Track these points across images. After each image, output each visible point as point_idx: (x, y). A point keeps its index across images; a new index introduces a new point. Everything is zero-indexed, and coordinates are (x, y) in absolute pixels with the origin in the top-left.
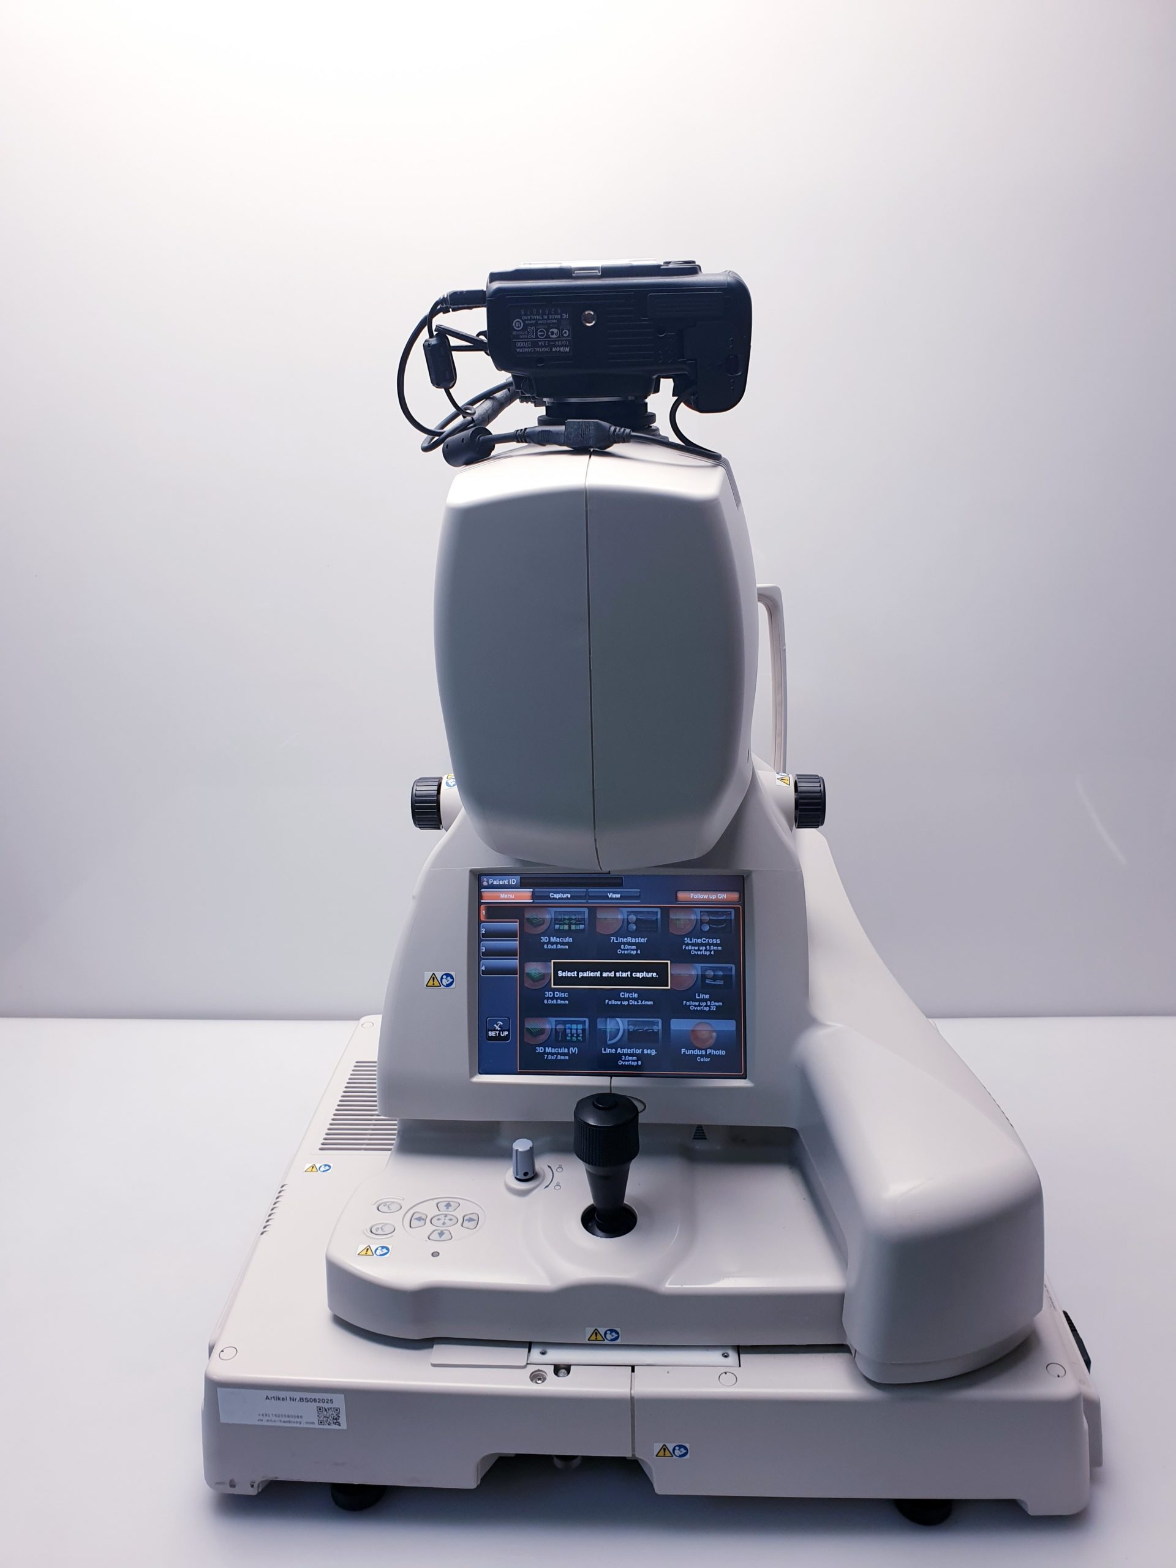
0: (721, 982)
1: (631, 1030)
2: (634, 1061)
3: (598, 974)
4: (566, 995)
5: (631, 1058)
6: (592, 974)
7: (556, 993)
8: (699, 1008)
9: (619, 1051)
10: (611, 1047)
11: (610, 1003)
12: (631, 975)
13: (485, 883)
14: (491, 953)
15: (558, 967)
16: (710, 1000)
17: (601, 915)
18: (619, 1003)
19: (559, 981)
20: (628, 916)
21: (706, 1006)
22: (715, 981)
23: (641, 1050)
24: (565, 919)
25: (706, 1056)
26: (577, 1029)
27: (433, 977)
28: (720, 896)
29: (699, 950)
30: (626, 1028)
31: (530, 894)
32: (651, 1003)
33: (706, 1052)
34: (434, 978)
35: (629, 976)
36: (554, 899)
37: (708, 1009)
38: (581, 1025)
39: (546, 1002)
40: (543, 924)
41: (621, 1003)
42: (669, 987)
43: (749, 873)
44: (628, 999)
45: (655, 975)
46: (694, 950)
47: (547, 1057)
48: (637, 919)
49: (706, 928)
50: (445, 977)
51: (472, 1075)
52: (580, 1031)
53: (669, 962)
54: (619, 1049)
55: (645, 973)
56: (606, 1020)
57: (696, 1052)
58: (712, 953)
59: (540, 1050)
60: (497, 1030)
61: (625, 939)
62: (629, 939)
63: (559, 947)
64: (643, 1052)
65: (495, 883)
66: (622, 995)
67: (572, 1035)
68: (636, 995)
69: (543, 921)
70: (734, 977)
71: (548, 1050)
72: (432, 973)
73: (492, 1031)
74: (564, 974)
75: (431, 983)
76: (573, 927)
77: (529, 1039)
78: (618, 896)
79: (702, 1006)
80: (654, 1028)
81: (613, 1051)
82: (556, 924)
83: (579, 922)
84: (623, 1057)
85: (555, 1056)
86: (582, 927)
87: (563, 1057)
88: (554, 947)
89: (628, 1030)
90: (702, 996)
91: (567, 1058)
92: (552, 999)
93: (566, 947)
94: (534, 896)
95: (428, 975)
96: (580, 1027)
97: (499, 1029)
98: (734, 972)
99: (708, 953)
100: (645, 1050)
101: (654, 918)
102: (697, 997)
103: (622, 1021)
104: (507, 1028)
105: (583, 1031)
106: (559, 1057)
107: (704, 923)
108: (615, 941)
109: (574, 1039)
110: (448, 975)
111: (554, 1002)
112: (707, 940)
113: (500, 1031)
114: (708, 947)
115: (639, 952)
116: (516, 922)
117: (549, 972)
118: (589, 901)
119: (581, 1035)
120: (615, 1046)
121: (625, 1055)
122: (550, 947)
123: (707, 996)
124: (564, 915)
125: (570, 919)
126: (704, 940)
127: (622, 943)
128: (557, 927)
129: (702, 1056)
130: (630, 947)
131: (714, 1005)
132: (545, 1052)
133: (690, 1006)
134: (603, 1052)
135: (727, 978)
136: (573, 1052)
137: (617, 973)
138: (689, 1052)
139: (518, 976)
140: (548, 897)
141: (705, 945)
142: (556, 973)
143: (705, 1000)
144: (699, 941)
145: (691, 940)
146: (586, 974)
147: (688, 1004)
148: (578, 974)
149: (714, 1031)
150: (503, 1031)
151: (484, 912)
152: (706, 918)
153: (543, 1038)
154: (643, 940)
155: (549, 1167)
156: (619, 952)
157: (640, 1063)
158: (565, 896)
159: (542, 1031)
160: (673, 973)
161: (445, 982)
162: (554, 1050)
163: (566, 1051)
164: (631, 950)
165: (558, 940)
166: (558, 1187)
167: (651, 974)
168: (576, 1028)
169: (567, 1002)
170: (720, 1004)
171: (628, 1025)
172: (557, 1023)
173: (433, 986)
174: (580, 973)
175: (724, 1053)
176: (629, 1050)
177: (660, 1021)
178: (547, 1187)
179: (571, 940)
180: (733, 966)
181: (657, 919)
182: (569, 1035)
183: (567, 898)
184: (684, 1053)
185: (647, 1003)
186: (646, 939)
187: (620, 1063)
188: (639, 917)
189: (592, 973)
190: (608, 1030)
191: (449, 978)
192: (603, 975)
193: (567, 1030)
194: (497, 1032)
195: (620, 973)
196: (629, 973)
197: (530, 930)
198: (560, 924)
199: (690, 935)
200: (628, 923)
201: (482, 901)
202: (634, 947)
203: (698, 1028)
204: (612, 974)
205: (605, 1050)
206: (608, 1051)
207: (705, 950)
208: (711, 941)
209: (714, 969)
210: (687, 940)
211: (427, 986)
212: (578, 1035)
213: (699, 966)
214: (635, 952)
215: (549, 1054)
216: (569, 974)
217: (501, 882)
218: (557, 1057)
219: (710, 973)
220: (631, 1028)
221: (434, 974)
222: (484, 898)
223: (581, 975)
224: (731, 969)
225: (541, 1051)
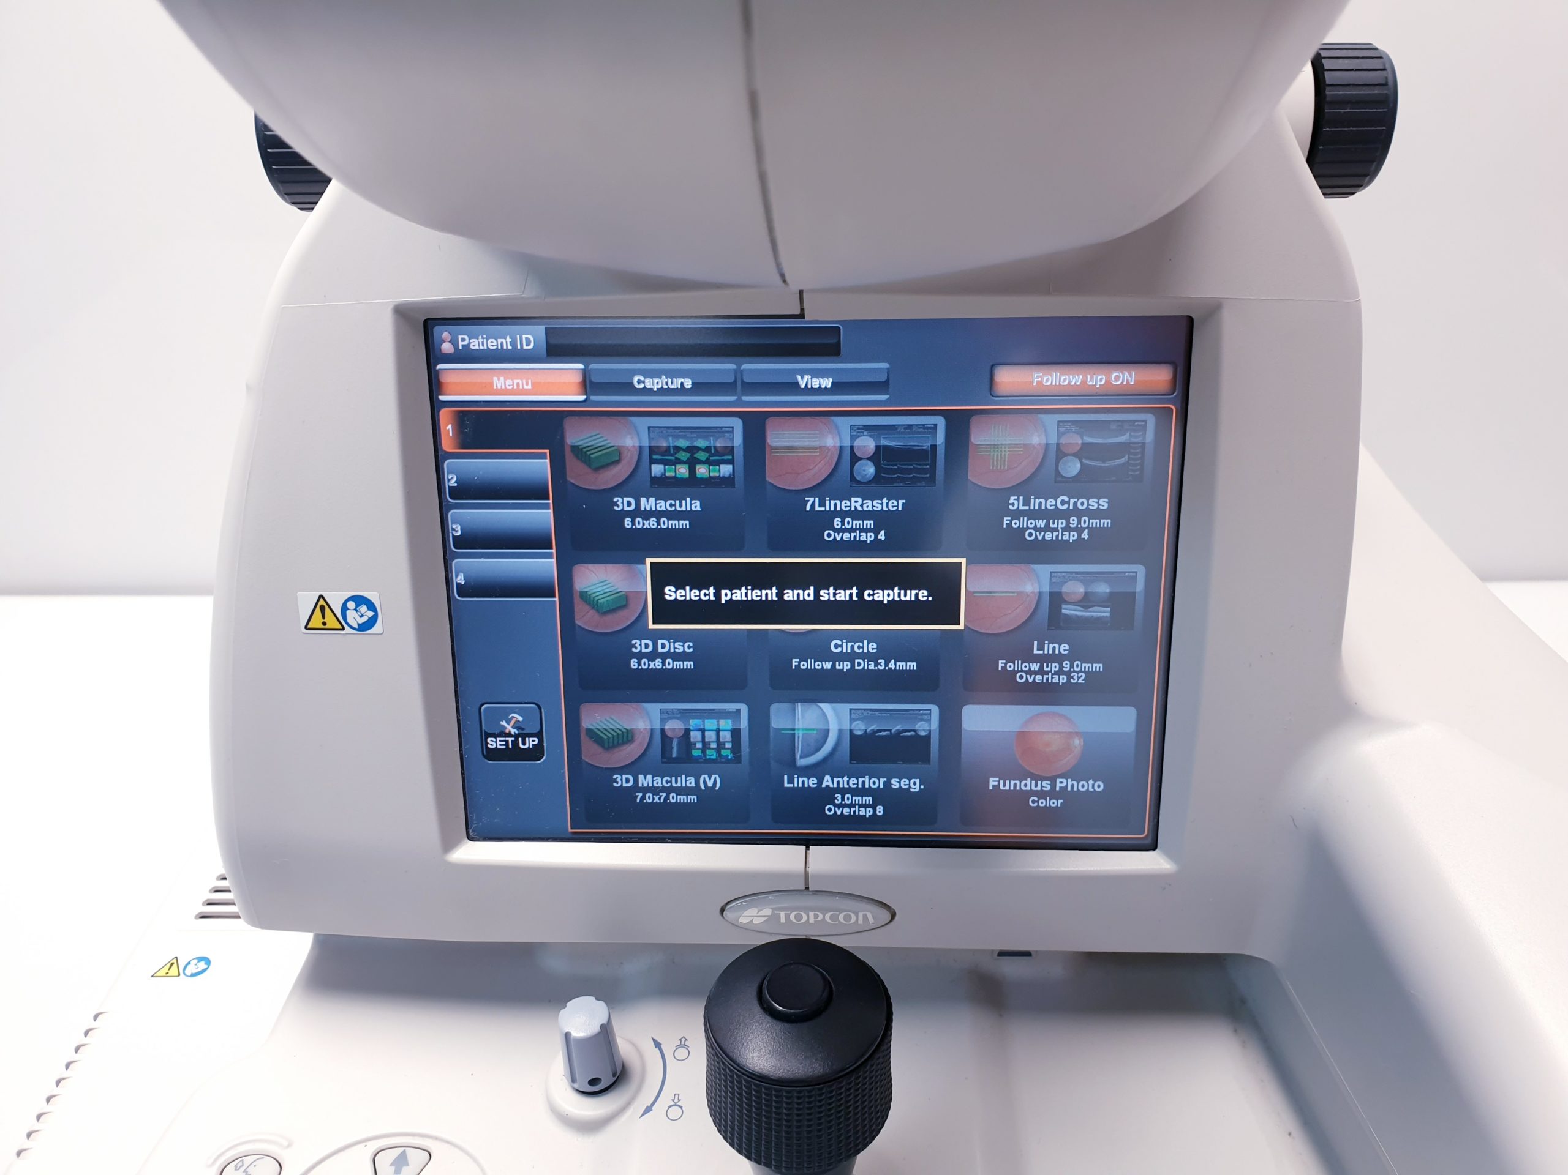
0: (1105, 613)
1: (859, 733)
2: (866, 806)
3: (772, 594)
4: (687, 647)
5: (857, 799)
6: (756, 595)
7: (660, 642)
8: (1038, 679)
9: (827, 781)
10: (807, 771)
11: (804, 665)
12: (860, 595)
13: (447, 347)
14: (473, 541)
15: (662, 576)
16: (1071, 657)
17: (778, 437)
18: (828, 665)
19: (666, 611)
20: (853, 438)
21: (1060, 672)
22: (1086, 607)
23: (882, 780)
24: (677, 449)
25: (1053, 794)
26: (718, 731)
27: (322, 606)
28: (1117, 378)
29: (1047, 528)
30: (846, 726)
31: (578, 378)
32: (913, 665)
33: (1053, 785)
34: (322, 608)
35: (855, 598)
36: (646, 391)
37: (1063, 679)
38: (730, 721)
39: (634, 664)
40: (617, 462)
41: (834, 665)
42: (961, 627)
43: (1214, 309)
44: (851, 657)
45: (923, 595)
46: (1035, 528)
47: (643, 798)
48: (878, 447)
49: (1072, 468)
50: (351, 605)
51: (449, 845)
52: (726, 736)
53: (963, 561)
54: (827, 777)
55: (896, 590)
56: (794, 709)
57: (1028, 785)
58: (1085, 535)
59: (622, 781)
60: (509, 735)
61: (845, 503)
62: (856, 503)
63: (665, 524)
64: (888, 784)
65: (475, 345)
66: (836, 646)
67: (706, 745)
68: (872, 647)
69: (614, 457)
70: (1140, 600)
71: (645, 781)
72: (318, 594)
73: (495, 736)
74: (680, 595)
75: (317, 622)
76: (702, 471)
77: (592, 754)
78: (827, 383)
79: (1047, 673)
80: (917, 728)
81: (812, 782)
82: (653, 462)
83: (717, 456)
84: (839, 796)
85: (664, 795)
86: (726, 470)
87: (682, 798)
88: (652, 523)
89: (851, 731)
90: (1049, 648)
91: (693, 798)
92: (653, 656)
93: (685, 524)
94: (588, 384)
95: (306, 602)
96: (726, 724)
97: (513, 731)
98: (1140, 586)
99: (1074, 536)
100: (893, 781)
101: (927, 445)
102: (1036, 651)
103: (834, 710)
104: (536, 730)
105: (732, 736)
106: (673, 798)
107: (1066, 455)
108: (817, 508)
109: (712, 754)
110: (360, 600)
111: (657, 664)
112: (1072, 501)
113: (516, 736)
114: (1074, 521)
115: (882, 536)
116: (543, 456)
117: (644, 590)
118: (745, 398)
119: (729, 745)
120: (816, 770)
121: (843, 791)
122: (639, 523)
123: (1064, 648)
124: (678, 437)
125: (692, 449)
126: (1063, 503)
127: (836, 513)
128: (657, 469)
129: (1042, 795)
130: (858, 523)
131: (1080, 671)
132: (636, 787)
133: (1015, 672)
134: (786, 785)
135: (1121, 601)
136: (710, 784)
137: (822, 592)
138: (1009, 785)
139: (556, 599)
140: (627, 387)
141: (1066, 515)
142: (658, 593)
143: (1058, 658)
144: (1050, 504)
145: (1027, 502)
146: (739, 595)
147: (1010, 667)
148: (717, 595)
149: (1077, 734)
150: (524, 736)
151: (450, 427)
152: (1075, 440)
153: (629, 753)
154: (895, 505)
155: (657, 1044)
156: (829, 536)
157: (880, 810)
158: (676, 383)
159: (626, 737)
160: (971, 590)
161: (353, 618)
162: (658, 782)
163: (691, 782)
164: (862, 530)
165: (662, 505)
166: (675, 1112)
167: (914, 592)
168: (715, 728)
169: (689, 664)
170: (1099, 666)
171: (852, 720)
172: (666, 716)
173: (324, 627)
174: (723, 592)
175: (1100, 787)
176: (853, 781)
177: (935, 710)
178: (648, 1109)
179: (697, 506)
180: (1140, 570)
181: (934, 447)
182: (699, 745)
183: (682, 390)
184: (996, 787)
185: (901, 665)
186: (901, 502)
187: (829, 810)
188: (884, 442)
189: (757, 592)
190: (799, 734)
191: (363, 609)
192: (786, 597)
193: (692, 733)
194: (510, 739)
195: (832, 590)
196: (855, 591)
197: (579, 475)
198: (665, 463)
199: (1024, 489)
200: (855, 459)
201: (442, 398)
202: (870, 523)
203: (1034, 728)
204: (809, 595)
205: (791, 781)
206: (798, 782)
207: (1064, 529)
208: (1082, 504)
209: (1087, 578)
210: (1016, 503)
211: (306, 628)
212: (720, 745)
213: (1044, 571)
214: (871, 537)
215: (646, 790)
216: (694, 595)
217: (492, 344)
218: (667, 798)
219: (1074, 589)
220: (860, 728)
221: (321, 596)
222: (445, 389)
223: (726, 595)
224: (1133, 578)
225: (625, 785)
